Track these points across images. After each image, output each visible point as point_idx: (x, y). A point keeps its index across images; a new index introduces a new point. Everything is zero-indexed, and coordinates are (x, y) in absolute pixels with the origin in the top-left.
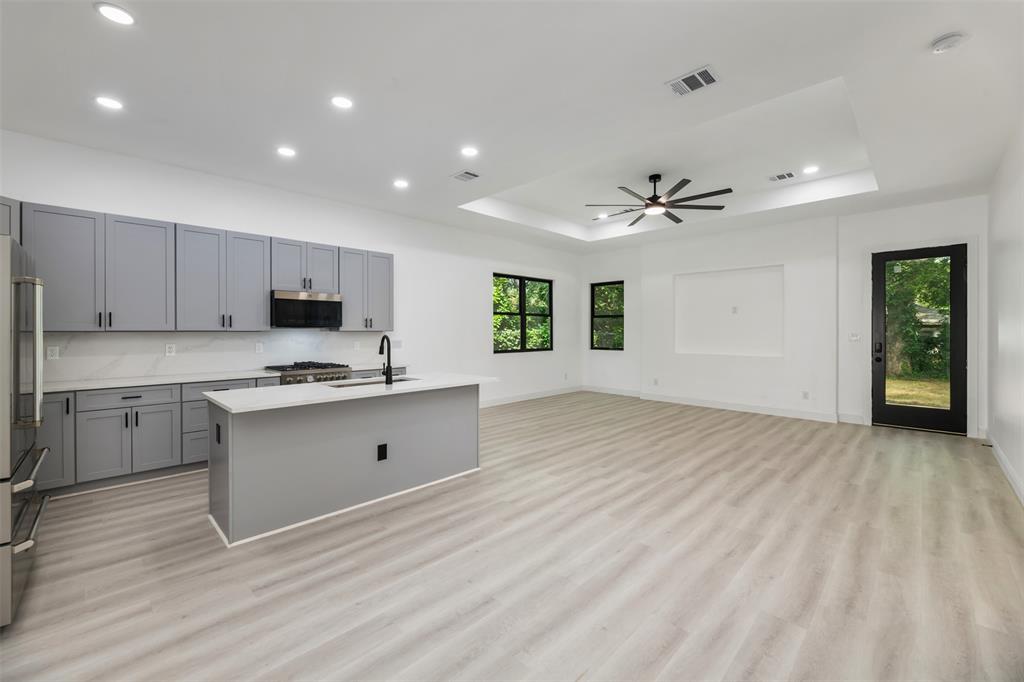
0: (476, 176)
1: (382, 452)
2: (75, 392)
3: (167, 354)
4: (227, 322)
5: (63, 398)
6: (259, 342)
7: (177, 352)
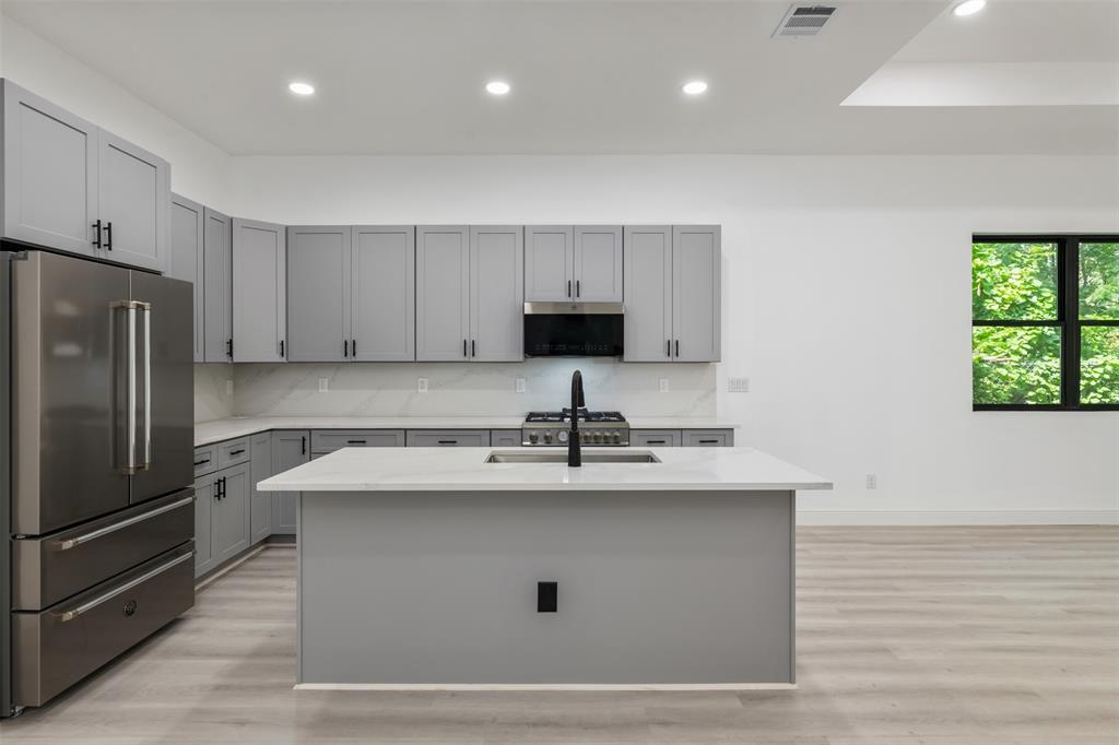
0: (829, 11)
1: (547, 597)
2: (310, 430)
3: (420, 391)
4: (469, 351)
5: (299, 436)
6: (520, 376)
7: (429, 388)
